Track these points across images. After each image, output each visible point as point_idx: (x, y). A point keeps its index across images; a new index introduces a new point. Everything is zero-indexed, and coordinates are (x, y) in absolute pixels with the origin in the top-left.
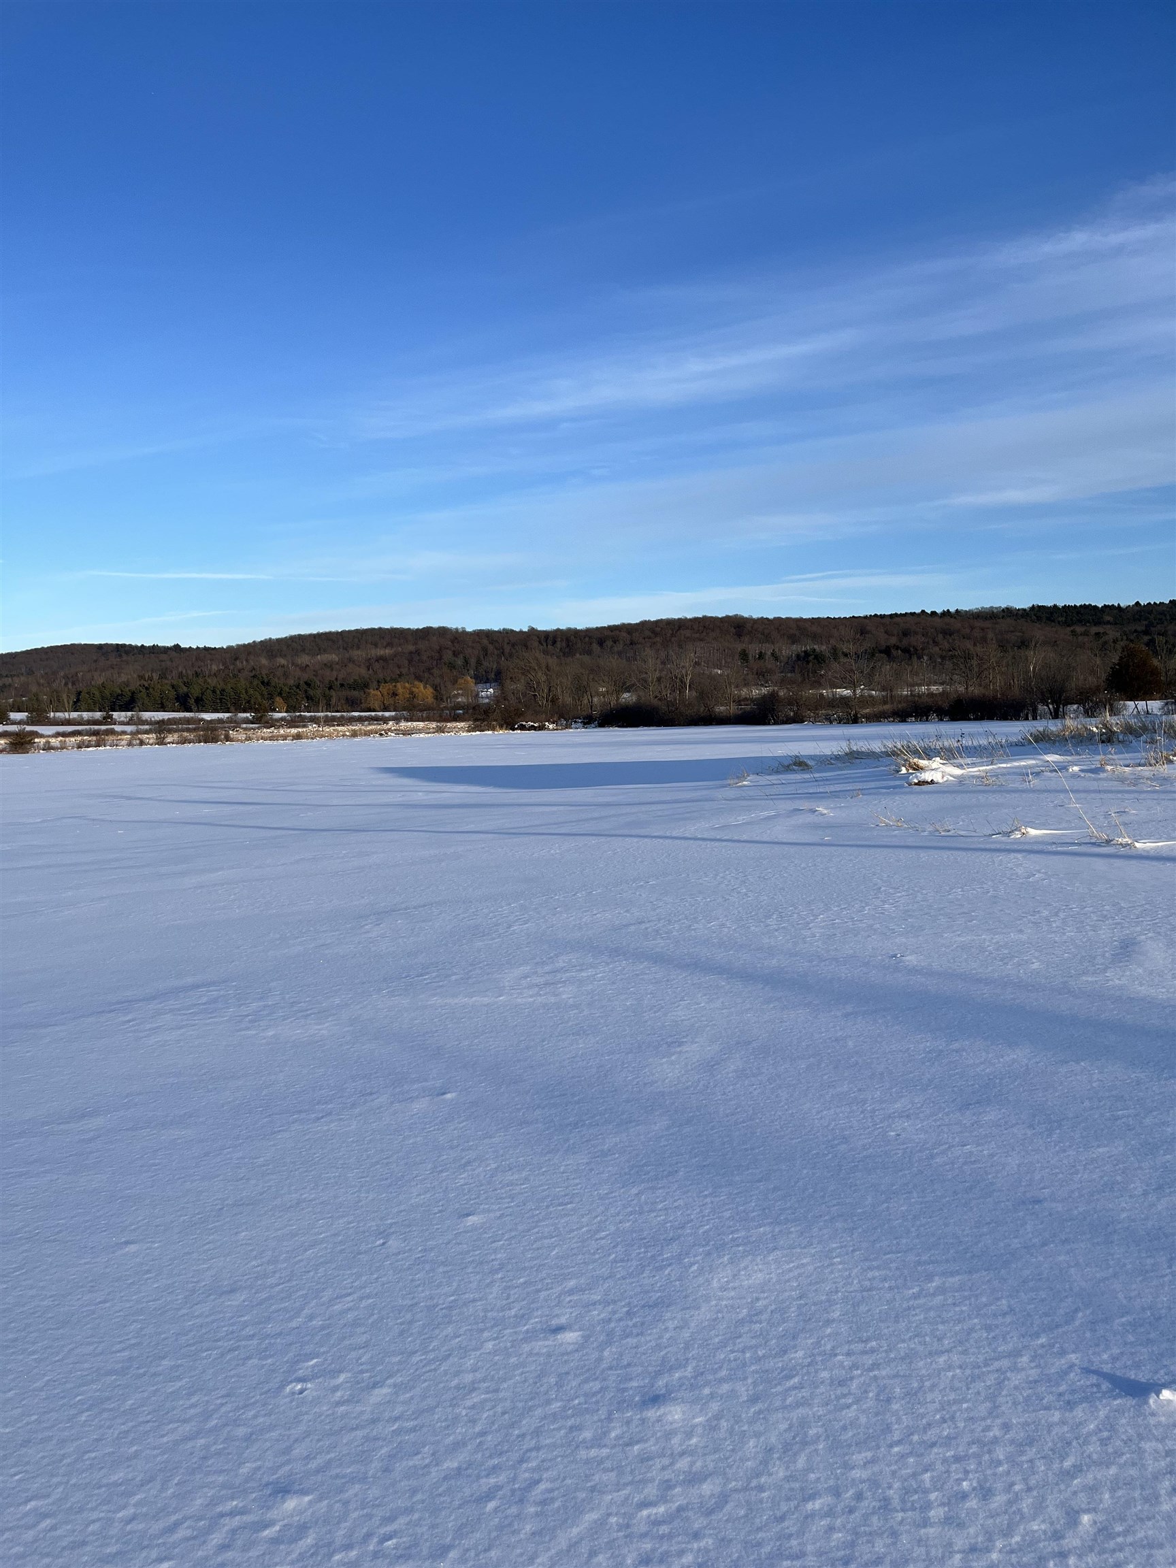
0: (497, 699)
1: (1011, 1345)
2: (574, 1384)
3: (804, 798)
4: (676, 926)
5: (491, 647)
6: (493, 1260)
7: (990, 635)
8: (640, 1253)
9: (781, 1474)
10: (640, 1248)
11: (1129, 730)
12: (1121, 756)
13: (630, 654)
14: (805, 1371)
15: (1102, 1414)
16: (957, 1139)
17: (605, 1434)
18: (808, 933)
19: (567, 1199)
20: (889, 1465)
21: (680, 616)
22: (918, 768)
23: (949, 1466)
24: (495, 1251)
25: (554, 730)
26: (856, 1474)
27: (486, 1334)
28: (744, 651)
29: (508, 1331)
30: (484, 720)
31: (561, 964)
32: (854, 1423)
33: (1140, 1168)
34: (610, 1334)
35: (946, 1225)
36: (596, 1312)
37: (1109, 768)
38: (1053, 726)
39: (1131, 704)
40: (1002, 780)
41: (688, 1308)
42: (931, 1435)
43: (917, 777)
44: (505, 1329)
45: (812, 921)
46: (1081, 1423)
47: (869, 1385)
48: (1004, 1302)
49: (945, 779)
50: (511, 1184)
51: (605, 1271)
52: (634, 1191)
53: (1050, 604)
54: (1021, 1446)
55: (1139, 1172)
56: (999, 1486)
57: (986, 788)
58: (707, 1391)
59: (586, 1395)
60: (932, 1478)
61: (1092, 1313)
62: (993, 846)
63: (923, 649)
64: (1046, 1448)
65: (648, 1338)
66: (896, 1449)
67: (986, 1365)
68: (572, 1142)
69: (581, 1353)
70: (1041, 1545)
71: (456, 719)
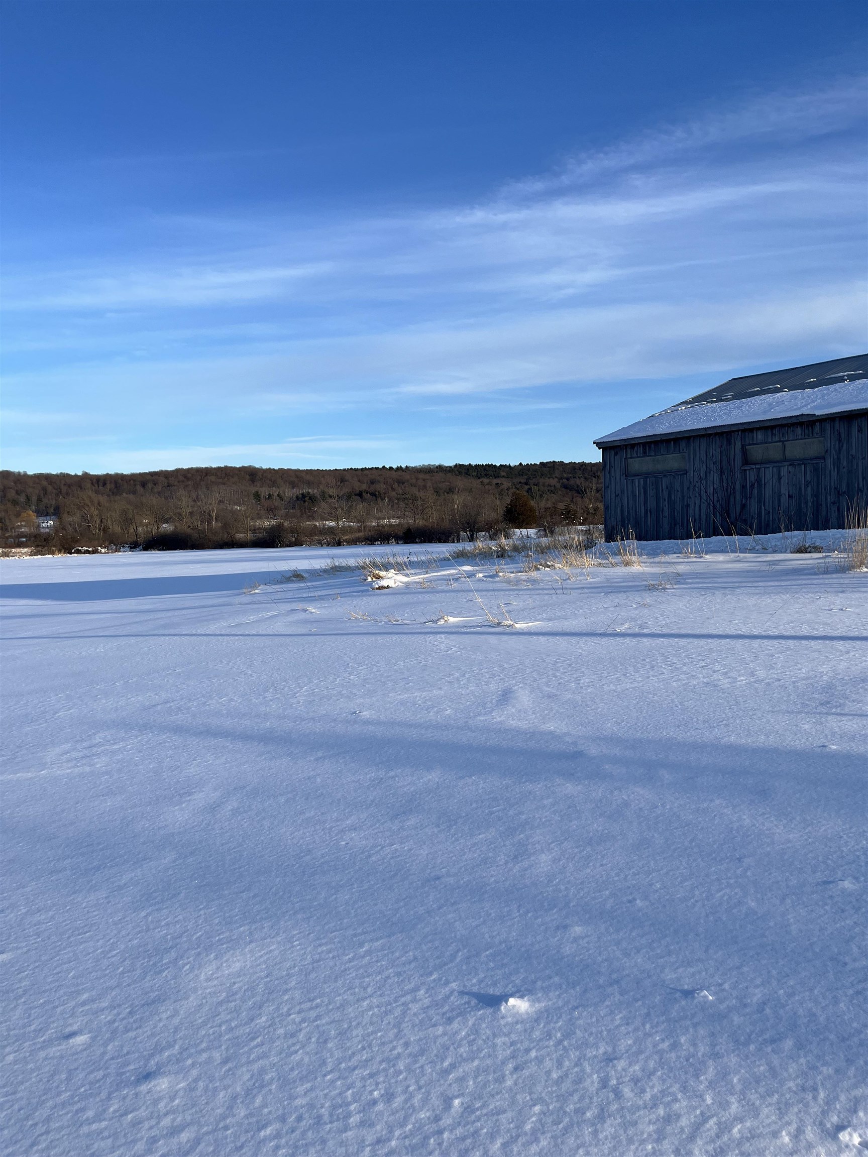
0: (56, 529)
1: (413, 984)
2: (81, 1076)
3: (299, 601)
4: (195, 703)
5: (50, 488)
6: (18, 988)
7: (429, 484)
8: (144, 963)
9: (242, 1114)
10: (144, 959)
11: (516, 549)
12: (508, 566)
13: (168, 494)
14: (266, 1031)
15: (470, 1023)
16: (387, 842)
17: (104, 1111)
18: (295, 701)
19: (86, 929)
20: (322, 1090)
21: (207, 466)
22: (379, 577)
23: (365, 1081)
24: (20, 981)
25: (105, 553)
26: (299, 1102)
27: (8, 1050)
28: (257, 492)
29: (27, 1044)
30: (44, 546)
31: (97, 740)
32: (299, 1064)
33: (504, 845)
34: (114, 1032)
35: (376, 905)
36: (104, 1017)
37: (501, 574)
38: (468, 547)
39: (517, 531)
40: (434, 584)
41: (179, 1000)
42: (354, 1062)
43: (377, 583)
44: (24, 1043)
45: (298, 692)
46: (456, 1032)
47: (313, 1033)
48: (411, 953)
49: (397, 585)
50: (39, 923)
51: (113, 982)
52: (143, 914)
53: (466, 463)
54: (415, 1057)
55: (503, 848)
56: (400, 1089)
57: (424, 590)
58: (190, 1062)
59: (91, 1083)
60: (353, 1093)
61: (468, 952)
62: (426, 630)
63: (385, 493)
64: (432, 1055)
65: (145, 1030)
66: (329, 1077)
67: (396, 1001)
68: (94, 882)
69: (88, 1051)
70: (426, 1128)
71: (20, 545)
